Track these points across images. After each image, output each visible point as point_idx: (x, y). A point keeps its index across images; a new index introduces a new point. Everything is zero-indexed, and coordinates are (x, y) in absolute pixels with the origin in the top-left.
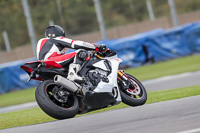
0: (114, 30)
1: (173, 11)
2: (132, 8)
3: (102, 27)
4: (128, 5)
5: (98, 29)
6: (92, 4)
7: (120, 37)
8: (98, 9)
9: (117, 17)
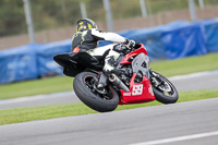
0: (43, 33)
1: (109, 16)
2: (65, 11)
3: (30, 29)
4: (60, 7)
5: (27, 32)
6: (21, 5)
7: (49, 41)
8: (27, 10)
9: (48, 20)
